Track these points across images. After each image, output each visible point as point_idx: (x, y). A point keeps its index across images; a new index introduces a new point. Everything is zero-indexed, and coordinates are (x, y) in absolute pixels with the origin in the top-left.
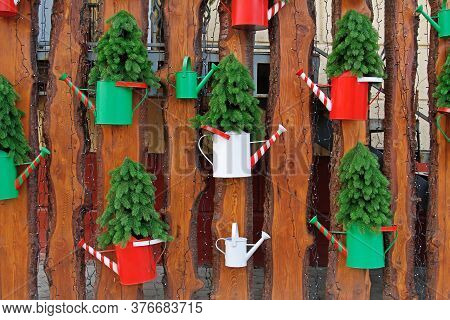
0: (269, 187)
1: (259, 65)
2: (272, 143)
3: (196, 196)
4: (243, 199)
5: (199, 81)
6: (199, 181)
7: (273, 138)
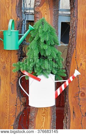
0: (67, 109)
1: (62, 23)
2: (70, 82)
3: (17, 115)
4: (49, 117)
5: (20, 37)
6: (19, 105)
7: (71, 79)
